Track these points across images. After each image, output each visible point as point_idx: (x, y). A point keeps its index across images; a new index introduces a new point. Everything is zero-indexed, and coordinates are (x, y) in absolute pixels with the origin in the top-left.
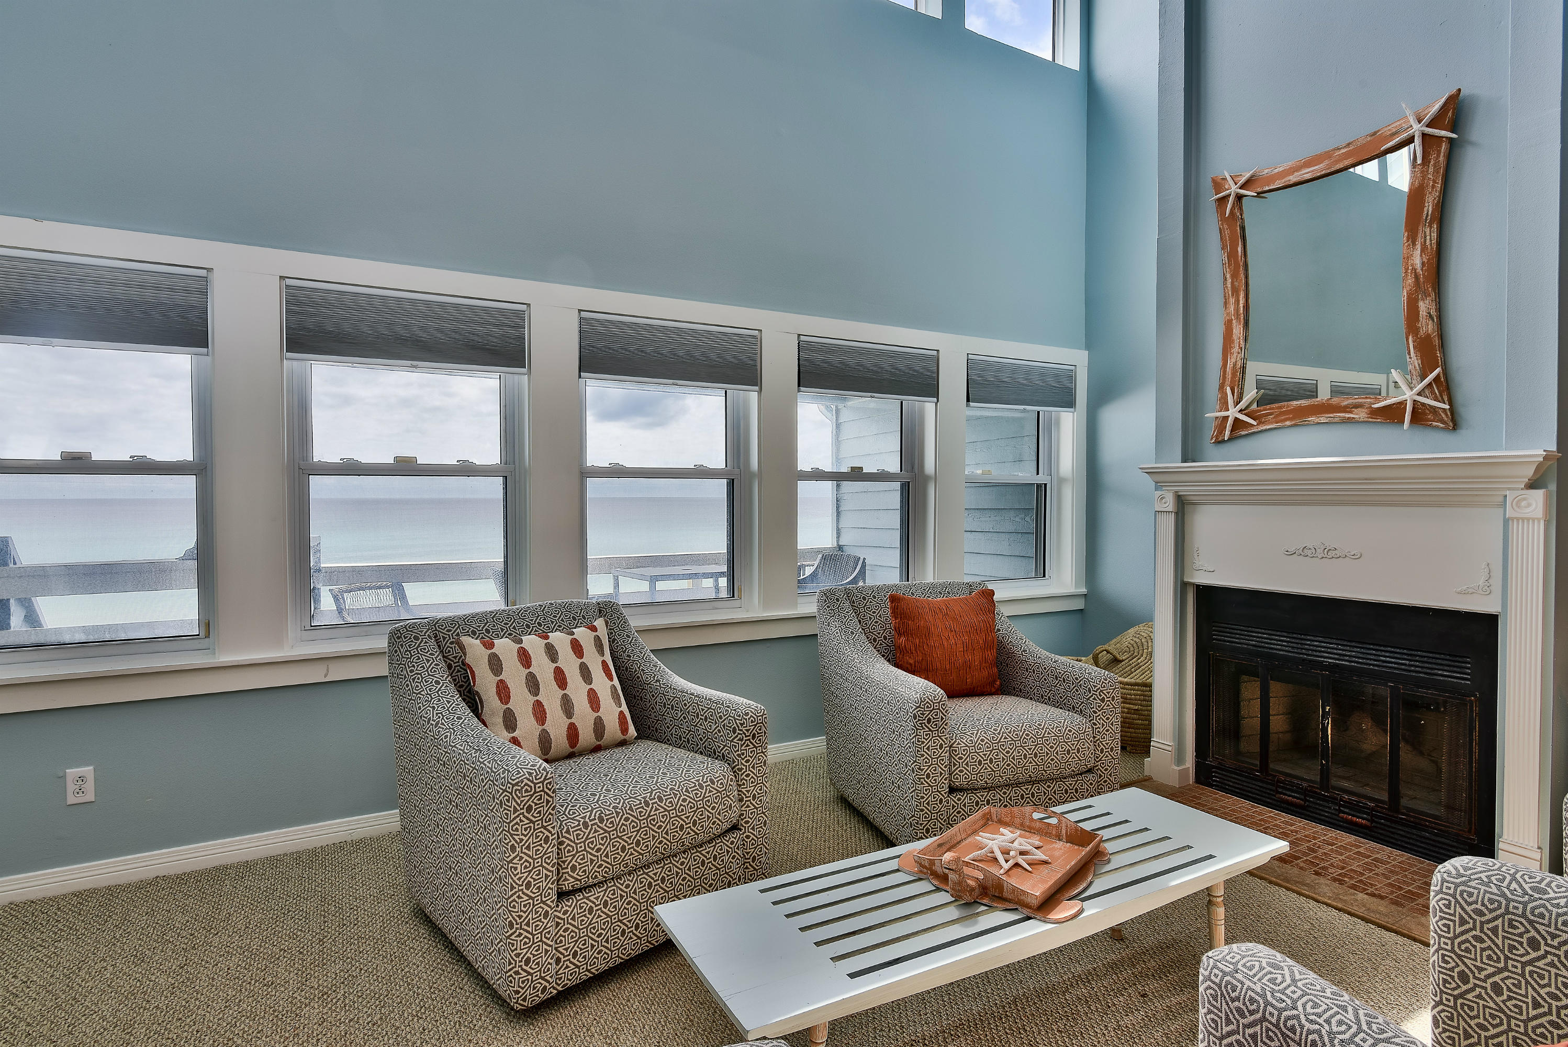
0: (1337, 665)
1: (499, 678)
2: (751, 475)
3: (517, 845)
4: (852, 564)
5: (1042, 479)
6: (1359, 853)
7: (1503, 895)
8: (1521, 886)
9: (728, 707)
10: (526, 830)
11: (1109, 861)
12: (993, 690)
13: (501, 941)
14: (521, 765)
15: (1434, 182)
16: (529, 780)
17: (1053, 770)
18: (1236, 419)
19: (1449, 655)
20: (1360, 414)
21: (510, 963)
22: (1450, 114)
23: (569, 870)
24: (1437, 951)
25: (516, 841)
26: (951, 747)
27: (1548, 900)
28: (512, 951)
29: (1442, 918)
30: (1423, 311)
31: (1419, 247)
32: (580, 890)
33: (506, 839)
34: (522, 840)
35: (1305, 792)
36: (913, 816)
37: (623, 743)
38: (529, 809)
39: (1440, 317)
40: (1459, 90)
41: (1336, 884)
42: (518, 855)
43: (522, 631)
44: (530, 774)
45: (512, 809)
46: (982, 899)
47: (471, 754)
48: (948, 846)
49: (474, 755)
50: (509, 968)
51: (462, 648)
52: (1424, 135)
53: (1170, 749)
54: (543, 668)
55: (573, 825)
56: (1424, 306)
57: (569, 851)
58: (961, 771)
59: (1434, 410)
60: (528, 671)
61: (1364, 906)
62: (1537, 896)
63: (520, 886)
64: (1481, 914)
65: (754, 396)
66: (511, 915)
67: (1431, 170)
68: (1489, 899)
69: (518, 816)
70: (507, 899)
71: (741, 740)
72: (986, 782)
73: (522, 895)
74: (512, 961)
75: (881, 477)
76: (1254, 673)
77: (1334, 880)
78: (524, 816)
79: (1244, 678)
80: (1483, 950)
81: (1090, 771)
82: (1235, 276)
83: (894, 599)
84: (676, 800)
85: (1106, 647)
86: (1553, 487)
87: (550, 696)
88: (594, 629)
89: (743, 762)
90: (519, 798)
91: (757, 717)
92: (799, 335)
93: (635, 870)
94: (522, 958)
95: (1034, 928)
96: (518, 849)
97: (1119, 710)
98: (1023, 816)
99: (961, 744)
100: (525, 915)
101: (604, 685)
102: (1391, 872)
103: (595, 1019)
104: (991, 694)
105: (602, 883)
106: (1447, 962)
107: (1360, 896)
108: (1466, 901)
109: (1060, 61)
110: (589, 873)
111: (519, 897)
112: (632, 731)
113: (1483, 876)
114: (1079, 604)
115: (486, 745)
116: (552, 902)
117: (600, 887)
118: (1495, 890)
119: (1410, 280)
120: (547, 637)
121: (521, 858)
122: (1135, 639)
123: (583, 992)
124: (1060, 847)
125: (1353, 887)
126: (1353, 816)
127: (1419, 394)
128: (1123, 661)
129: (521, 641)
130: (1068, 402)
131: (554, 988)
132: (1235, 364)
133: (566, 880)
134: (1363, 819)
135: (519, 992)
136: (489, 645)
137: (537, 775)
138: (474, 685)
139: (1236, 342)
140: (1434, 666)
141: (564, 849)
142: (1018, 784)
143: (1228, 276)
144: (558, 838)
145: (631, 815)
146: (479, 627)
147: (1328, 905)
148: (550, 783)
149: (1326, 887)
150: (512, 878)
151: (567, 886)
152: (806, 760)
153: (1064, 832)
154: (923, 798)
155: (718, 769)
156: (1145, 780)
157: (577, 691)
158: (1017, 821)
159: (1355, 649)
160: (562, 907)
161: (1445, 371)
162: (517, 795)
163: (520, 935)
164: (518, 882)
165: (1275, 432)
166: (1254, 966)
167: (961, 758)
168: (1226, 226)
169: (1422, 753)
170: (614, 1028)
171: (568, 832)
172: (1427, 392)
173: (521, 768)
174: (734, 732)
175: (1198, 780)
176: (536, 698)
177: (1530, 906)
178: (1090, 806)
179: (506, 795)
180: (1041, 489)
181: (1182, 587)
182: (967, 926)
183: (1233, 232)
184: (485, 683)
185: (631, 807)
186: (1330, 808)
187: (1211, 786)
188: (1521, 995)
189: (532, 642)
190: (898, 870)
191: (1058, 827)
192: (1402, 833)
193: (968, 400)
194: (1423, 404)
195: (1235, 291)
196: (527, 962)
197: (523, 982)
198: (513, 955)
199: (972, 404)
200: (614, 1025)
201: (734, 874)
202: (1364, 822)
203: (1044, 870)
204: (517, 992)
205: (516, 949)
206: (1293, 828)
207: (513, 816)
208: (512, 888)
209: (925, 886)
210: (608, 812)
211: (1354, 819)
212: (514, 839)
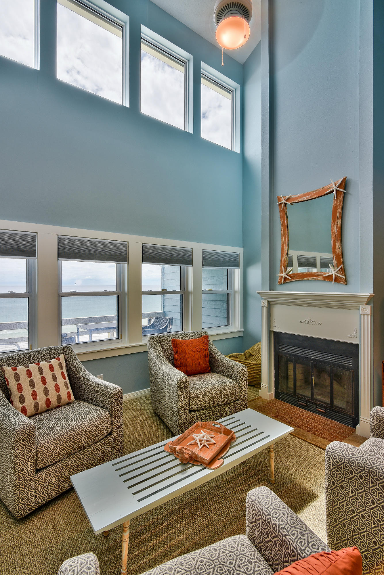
0: (315, 359)
1: (18, 383)
2: (125, 294)
3: (18, 455)
4: (165, 321)
5: (229, 291)
6: (322, 422)
7: (344, 456)
8: (348, 453)
9: (108, 388)
10: (22, 448)
11: (236, 441)
12: (208, 371)
13: (12, 492)
14: (20, 423)
15: (340, 205)
16: (23, 429)
17: (225, 401)
18: (285, 277)
19: (346, 357)
20: (320, 278)
21: (15, 501)
22: (344, 184)
23: (41, 461)
24: (326, 474)
25: (18, 454)
26: (190, 396)
27: (355, 458)
28: (16, 496)
29: (328, 464)
30: (337, 247)
31: (336, 225)
32: (46, 468)
33: (13, 453)
34: (20, 453)
35: (307, 401)
36: (177, 422)
37: (69, 403)
38: (23, 440)
39: (342, 248)
40: (346, 177)
41: (313, 435)
42: (18, 459)
43: (30, 362)
44: (24, 426)
45: (16, 441)
46: (190, 461)
47: (2, 418)
48: (182, 439)
49: (3, 418)
50: (14, 503)
51: (3, 371)
52: (337, 190)
53: (267, 387)
54: (37, 377)
55: (42, 443)
56: (338, 244)
57: (41, 454)
58: (193, 405)
59: (341, 278)
60: (30, 379)
61: (321, 443)
62: (352, 456)
63: (19, 471)
64: (338, 463)
65: (126, 265)
66: (16, 482)
67: (339, 201)
68: (340, 458)
69: (18, 444)
70: (14, 476)
71: (112, 401)
72: (202, 408)
73: (20, 474)
74: (16, 500)
75: (174, 292)
76: (292, 362)
77: (313, 433)
78: (21, 443)
79: (290, 362)
80: (338, 474)
81: (238, 400)
82: (284, 230)
83: (173, 341)
84: (86, 428)
85: (248, 350)
86: (372, 305)
87: (39, 388)
88: (59, 359)
89: (113, 409)
90: (19, 437)
91: (119, 392)
92: (143, 244)
93: (69, 456)
94: (20, 499)
95: (207, 472)
96: (18, 456)
97: (247, 378)
98: (209, 425)
99: (194, 394)
100: (21, 482)
101: (61, 382)
102: (330, 428)
103: (50, 518)
104: (207, 373)
105: (55, 463)
106: (329, 478)
107: (320, 439)
108: (334, 458)
109: (234, 150)
110: (49, 461)
111: (19, 475)
112: (73, 398)
113: (339, 449)
114: (241, 334)
115: (9, 414)
116: (33, 474)
117: (54, 465)
118: (341, 455)
119: (334, 236)
120: (39, 364)
121: (20, 460)
122: (258, 348)
123: (47, 506)
124: (221, 435)
125: (318, 435)
126: (320, 409)
127: (337, 273)
128: (254, 355)
129: (28, 367)
130: (237, 265)
131: (34, 508)
132: (285, 259)
133: (39, 465)
134: (323, 410)
135: (19, 512)
136: (15, 369)
137: (27, 426)
138: (8, 385)
139: (285, 251)
140: (342, 360)
141: (39, 453)
142: (213, 407)
143: (282, 229)
144: (36, 449)
145: (67, 436)
146: (12, 361)
147: (310, 443)
148: (32, 429)
149: (310, 436)
150: (16, 468)
151: (40, 466)
152: (145, 397)
153: (222, 430)
154: (180, 415)
155: (103, 413)
156: (259, 398)
157: (51, 385)
158: (208, 427)
159: (320, 354)
160: (38, 476)
161: (344, 266)
162: (18, 436)
163: (19, 490)
164: (18, 469)
165: (296, 282)
166: (261, 498)
167: (193, 400)
168: (282, 213)
169: (341, 386)
170: (57, 521)
171: (40, 446)
172: (339, 272)
173: (20, 424)
174: (110, 398)
175: (276, 397)
176: (33, 390)
177: (351, 460)
178: (234, 417)
179: (14, 436)
180: (229, 295)
181: (270, 332)
182: (183, 474)
183: (284, 215)
184: (13, 385)
185: (67, 433)
186: (314, 406)
187: (280, 399)
188: (348, 489)
189: (33, 367)
190: (163, 451)
191: (220, 428)
192: (334, 414)
193: (203, 266)
194: (338, 276)
195: (284, 235)
196: (22, 500)
197: (20, 508)
198: (16, 498)
199: (204, 267)
200: (58, 520)
201: (109, 451)
202: (323, 411)
203: (214, 447)
204: (18, 512)
205: (17, 495)
206: (303, 414)
207: (16, 444)
208: (16, 472)
209: (172, 457)
210: (57, 436)
211: (321, 410)
212: (17, 453)
